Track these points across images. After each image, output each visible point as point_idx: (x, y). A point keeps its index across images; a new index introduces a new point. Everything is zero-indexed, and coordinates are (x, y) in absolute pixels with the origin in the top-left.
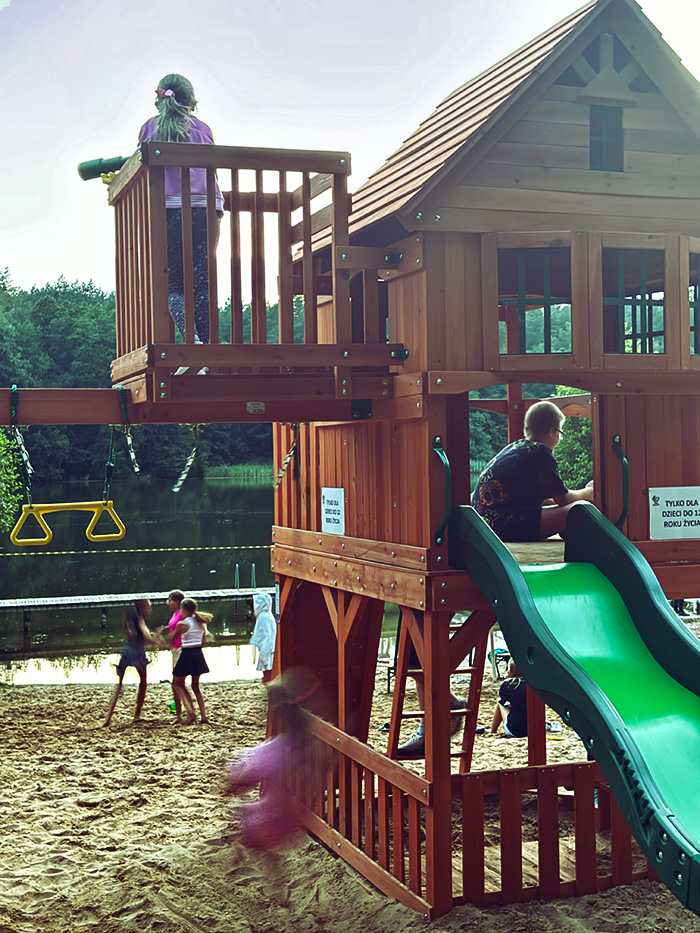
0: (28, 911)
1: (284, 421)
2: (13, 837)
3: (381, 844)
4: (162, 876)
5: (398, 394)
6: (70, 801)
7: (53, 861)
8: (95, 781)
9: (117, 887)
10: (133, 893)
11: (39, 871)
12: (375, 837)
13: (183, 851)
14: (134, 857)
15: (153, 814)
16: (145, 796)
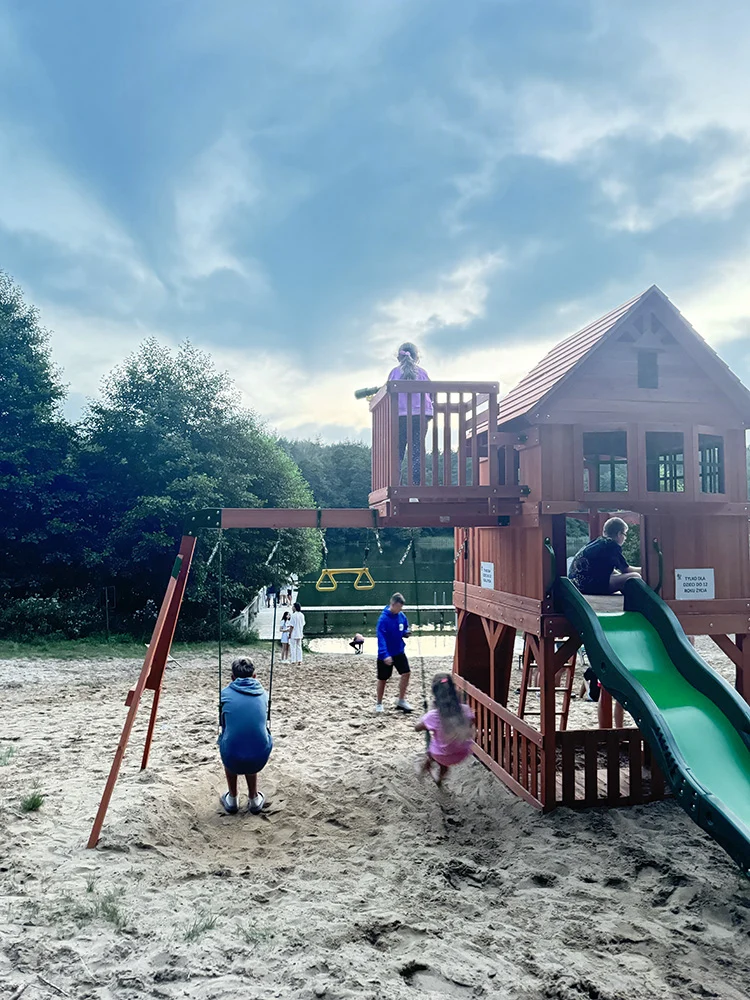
0: (322, 787)
1: (460, 526)
2: (315, 742)
3: (514, 765)
4: (393, 773)
5: (524, 513)
6: (345, 724)
7: (336, 759)
8: (359, 712)
9: (369, 777)
10: (377, 782)
11: (328, 764)
12: (511, 760)
13: (404, 759)
14: (378, 760)
15: (389, 734)
16: (385, 724)
